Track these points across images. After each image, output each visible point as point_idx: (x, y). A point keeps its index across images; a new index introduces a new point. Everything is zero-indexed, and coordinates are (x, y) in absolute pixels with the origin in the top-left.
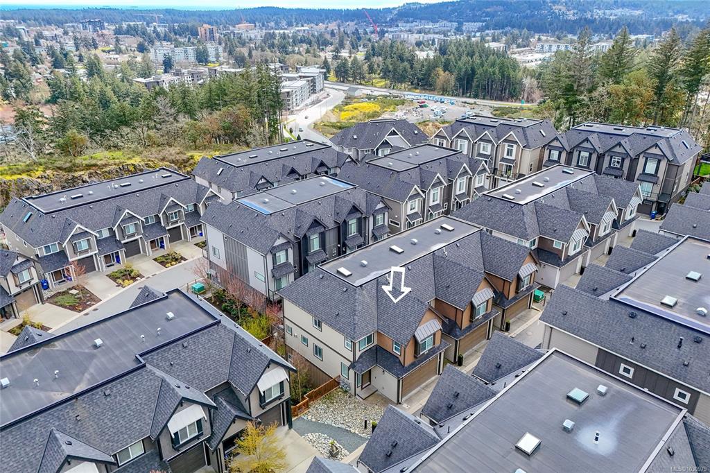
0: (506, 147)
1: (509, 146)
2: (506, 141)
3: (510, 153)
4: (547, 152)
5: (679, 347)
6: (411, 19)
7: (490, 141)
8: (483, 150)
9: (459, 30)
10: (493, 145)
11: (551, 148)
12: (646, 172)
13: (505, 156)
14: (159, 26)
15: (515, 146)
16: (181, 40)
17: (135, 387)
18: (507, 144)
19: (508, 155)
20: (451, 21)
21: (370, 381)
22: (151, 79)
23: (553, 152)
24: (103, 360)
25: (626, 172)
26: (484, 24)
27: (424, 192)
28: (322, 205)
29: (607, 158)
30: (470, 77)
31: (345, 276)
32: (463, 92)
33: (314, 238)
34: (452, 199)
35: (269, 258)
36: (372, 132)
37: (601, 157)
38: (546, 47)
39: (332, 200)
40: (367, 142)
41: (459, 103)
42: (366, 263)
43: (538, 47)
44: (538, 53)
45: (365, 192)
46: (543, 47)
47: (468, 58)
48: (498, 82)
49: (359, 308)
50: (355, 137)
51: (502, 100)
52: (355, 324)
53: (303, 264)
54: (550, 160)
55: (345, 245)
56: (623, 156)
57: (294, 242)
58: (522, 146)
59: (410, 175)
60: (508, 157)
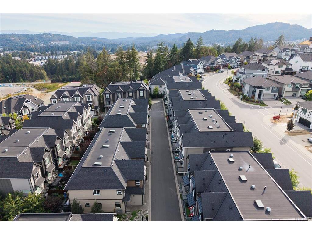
1: (88, 96)
3: (89, 99)
4: (104, 96)
5: (223, 138)
7: (79, 96)
12: (140, 96)
13: (87, 101)
15: (91, 96)
23: (107, 95)
27: (76, 122)
28: (39, 142)
29: (127, 94)
30: (13, 73)
31: (100, 165)
32: (12, 80)
33: (47, 159)
34: (84, 122)
35: (32, 178)
36: (14, 103)
37: (125, 93)
38: (40, 58)
39: (43, 138)
40: (14, 108)
41: (15, 85)
42: (102, 156)
43: (36, 58)
44: (37, 60)
45: (54, 129)
46: (38, 58)
47: (8, 65)
48: (28, 73)
49: (117, 175)
50: (5, 107)
51: (33, 81)
52: (120, 182)
53: (45, 174)
54: (106, 99)
55: (58, 157)
56: (132, 92)
57: (39, 165)
58: (93, 95)
59: (66, 116)
60: (89, 101)
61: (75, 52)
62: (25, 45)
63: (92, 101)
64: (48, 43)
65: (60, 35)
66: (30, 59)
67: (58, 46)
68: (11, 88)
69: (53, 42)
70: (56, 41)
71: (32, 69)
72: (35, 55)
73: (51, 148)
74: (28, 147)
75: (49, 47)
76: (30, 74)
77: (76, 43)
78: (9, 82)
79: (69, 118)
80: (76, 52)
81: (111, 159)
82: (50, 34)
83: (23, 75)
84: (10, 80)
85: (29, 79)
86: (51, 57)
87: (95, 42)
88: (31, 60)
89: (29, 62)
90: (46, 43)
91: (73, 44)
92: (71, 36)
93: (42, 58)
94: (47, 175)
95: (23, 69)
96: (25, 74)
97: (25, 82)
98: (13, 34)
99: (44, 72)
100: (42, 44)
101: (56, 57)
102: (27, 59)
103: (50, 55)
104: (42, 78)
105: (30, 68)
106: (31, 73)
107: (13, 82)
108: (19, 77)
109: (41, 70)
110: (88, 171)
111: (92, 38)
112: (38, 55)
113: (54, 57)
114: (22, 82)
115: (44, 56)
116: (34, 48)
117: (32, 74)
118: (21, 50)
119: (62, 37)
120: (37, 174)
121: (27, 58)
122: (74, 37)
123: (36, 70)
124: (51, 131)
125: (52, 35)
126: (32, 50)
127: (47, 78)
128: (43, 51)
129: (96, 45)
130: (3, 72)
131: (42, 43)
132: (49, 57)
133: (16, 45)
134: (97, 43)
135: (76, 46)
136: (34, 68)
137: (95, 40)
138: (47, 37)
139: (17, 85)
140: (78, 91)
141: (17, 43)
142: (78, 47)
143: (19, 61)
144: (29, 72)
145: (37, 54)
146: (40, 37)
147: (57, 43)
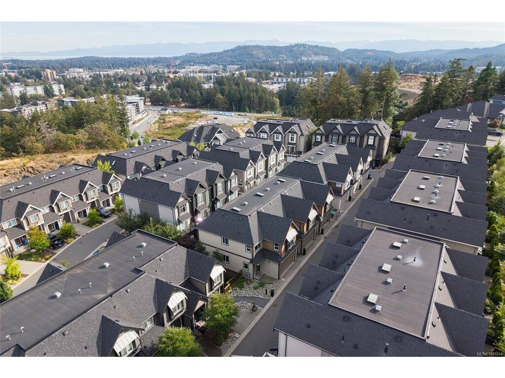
0: (290, 136)
1: (291, 135)
2: (289, 132)
3: (292, 139)
4: (314, 137)
5: (428, 219)
6: (192, 64)
7: (280, 133)
8: (277, 139)
9: (224, 70)
10: (282, 135)
11: (316, 134)
12: (369, 143)
13: (290, 141)
14: (9, 72)
15: (295, 135)
16: (29, 81)
17: (142, 286)
18: (290, 134)
19: (291, 140)
20: (218, 65)
21: (259, 270)
22: (15, 109)
23: (317, 136)
24: (114, 273)
25: (358, 145)
26: (240, 66)
27: (255, 164)
28: (200, 176)
29: (347, 138)
30: (239, 99)
31: (238, 211)
32: (236, 109)
33: (200, 196)
34: (269, 168)
35: (176, 210)
36: (205, 132)
37: (344, 137)
38: (280, 80)
39: (205, 172)
40: (204, 138)
41: (236, 115)
42: (247, 203)
43: (275, 80)
44: (275, 83)
45: (222, 166)
46: (278, 80)
47: (237, 87)
48: (256, 101)
49: (251, 228)
50: (195, 136)
51: (260, 113)
52: (251, 237)
53: (194, 212)
54: (316, 142)
55: (217, 200)
56: (356, 136)
57: (189, 199)
58: (299, 134)
59: (244, 154)
60: (291, 142)
61: (330, 72)
62: (268, 61)
63: (295, 144)
64: (298, 59)
65: (317, 46)
66: (267, 81)
67: (310, 63)
68: (231, 118)
69: (306, 58)
70: (310, 56)
71: (264, 95)
72: (275, 75)
73: (210, 185)
74: (184, 178)
75: (297, 64)
76: (259, 102)
77: (339, 58)
78: (232, 111)
79: (248, 157)
80: (332, 73)
81: (255, 209)
82: (304, 45)
83: (251, 103)
84: (234, 108)
85: (256, 109)
86: (294, 80)
87: (369, 58)
88: (267, 83)
89: (264, 86)
90: (295, 59)
91: (333, 61)
92: (334, 48)
93: (282, 80)
94: (197, 214)
95: (252, 94)
96: (253, 101)
97: (250, 112)
98: (257, 46)
99: (277, 101)
100: (289, 60)
101: (300, 79)
102: (263, 82)
103: (293, 77)
104: (272, 109)
105: (260, 94)
106: (260, 100)
107: (236, 111)
108: (245, 105)
109: (274, 98)
110: (223, 214)
111: (367, 50)
112: (279, 76)
113: (298, 80)
114: (247, 112)
115: (285, 77)
116: (278, 66)
117: (261, 102)
118: (261, 68)
119: (320, 50)
120: (184, 208)
121: (263, 80)
122: (337, 50)
123: (268, 96)
124: (218, 167)
125: (307, 47)
126: (273, 69)
127: (279, 110)
128: (286, 71)
129: (369, 62)
130: (229, 97)
131: (290, 58)
132: (291, 80)
133: (257, 61)
134: (372, 59)
135: (336, 64)
136: (266, 94)
137: (370, 53)
138: (298, 50)
139: (239, 115)
140: (281, 126)
141: (259, 59)
142: (338, 66)
143: (251, 84)
144: (258, 99)
145: (277, 74)
146: (290, 50)
147: (310, 59)
